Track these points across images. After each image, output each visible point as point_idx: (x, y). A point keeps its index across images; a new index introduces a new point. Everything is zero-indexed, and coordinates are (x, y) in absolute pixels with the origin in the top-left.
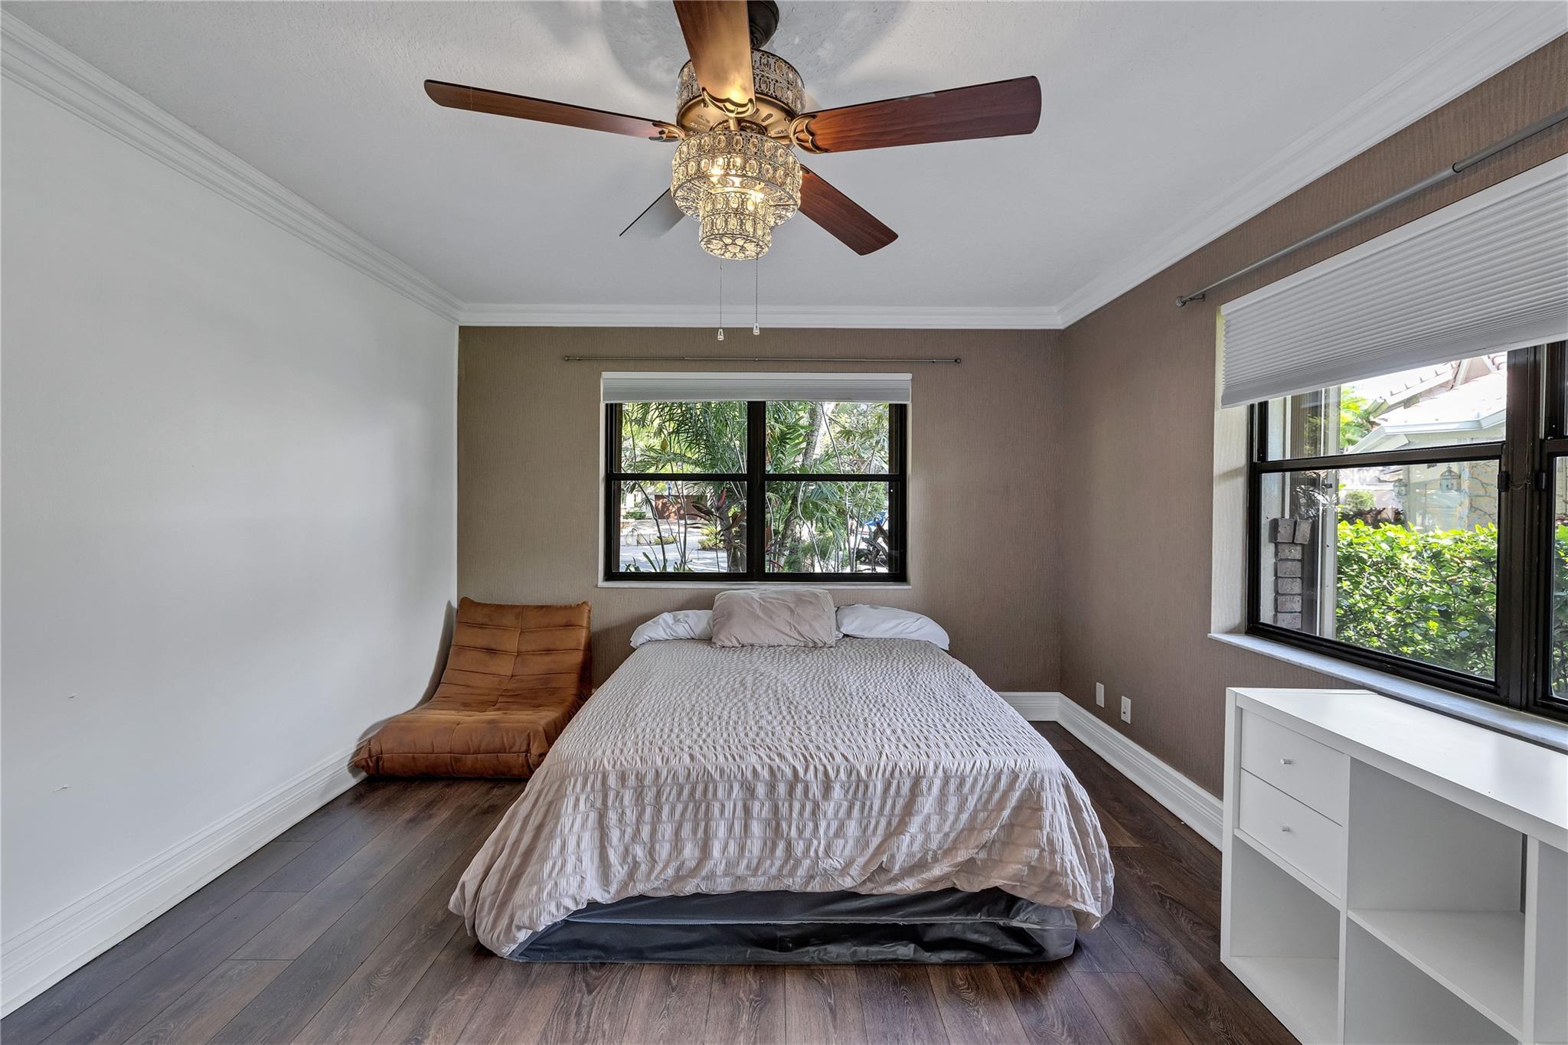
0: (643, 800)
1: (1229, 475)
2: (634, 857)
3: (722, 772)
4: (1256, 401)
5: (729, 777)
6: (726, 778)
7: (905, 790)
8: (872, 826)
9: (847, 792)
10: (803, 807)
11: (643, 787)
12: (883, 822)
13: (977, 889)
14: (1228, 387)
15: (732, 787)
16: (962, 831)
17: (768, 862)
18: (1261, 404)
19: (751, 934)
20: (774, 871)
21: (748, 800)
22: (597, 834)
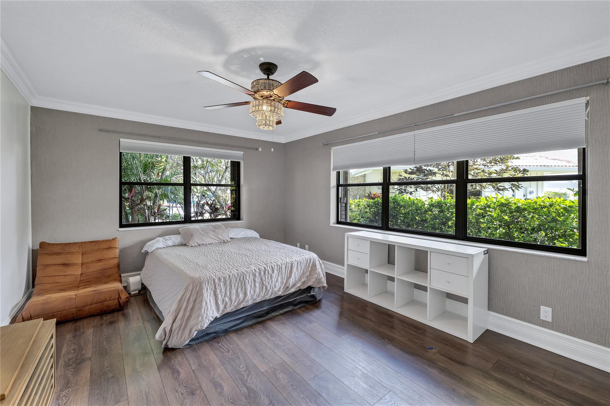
0: (226, 284)
1: (333, 187)
2: (226, 302)
3: (247, 272)
4: (338, 171)
5: (249, 273)
6: (248, 273)
7: (290, 267)
8: (283, 278)
9: (277, 270)
10: (268, 276)
11: (226, 281)
12: (286, 276)
13: (305, 287)
14: (334, 167)
15: (250, 275)
16: (302, 274)
17: (262, 293)
18: (339, 172)
19: (255, 315)
20: (263, 295)
21: (255, 278)
22: (214, 297)
